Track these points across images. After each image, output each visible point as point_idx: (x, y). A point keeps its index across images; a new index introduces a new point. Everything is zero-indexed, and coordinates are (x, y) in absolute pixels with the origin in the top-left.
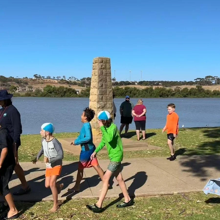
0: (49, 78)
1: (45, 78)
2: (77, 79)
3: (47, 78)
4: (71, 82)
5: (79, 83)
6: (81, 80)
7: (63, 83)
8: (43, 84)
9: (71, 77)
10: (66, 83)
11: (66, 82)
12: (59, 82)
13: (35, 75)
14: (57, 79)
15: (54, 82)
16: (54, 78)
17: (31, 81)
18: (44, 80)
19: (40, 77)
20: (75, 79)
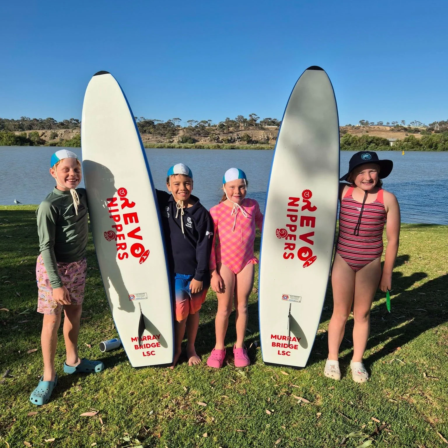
0: (381, 124)
1: (374, 124)
2: (422, 125)
3: (377, 125)
4: (411, 128)
5: (424, 130)
6: (430, 126)
7: (398, 131)
8: (368, 132)
9: (414, 122)
10: (402, 131)
11: (402, 129)
12: (392, 129)
13: (360, 121)
14: (392, 125)
15: (384, 129)
16: (388, 123)
17: (352, 129)
18: (371, 128)
19: (367, 123)
20: (420, 124)
